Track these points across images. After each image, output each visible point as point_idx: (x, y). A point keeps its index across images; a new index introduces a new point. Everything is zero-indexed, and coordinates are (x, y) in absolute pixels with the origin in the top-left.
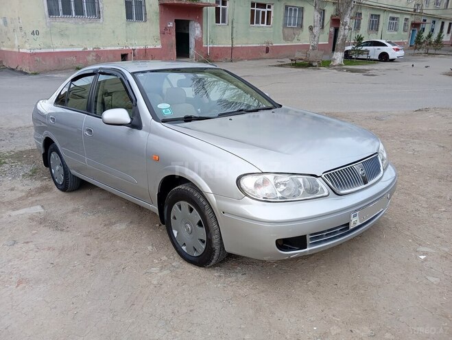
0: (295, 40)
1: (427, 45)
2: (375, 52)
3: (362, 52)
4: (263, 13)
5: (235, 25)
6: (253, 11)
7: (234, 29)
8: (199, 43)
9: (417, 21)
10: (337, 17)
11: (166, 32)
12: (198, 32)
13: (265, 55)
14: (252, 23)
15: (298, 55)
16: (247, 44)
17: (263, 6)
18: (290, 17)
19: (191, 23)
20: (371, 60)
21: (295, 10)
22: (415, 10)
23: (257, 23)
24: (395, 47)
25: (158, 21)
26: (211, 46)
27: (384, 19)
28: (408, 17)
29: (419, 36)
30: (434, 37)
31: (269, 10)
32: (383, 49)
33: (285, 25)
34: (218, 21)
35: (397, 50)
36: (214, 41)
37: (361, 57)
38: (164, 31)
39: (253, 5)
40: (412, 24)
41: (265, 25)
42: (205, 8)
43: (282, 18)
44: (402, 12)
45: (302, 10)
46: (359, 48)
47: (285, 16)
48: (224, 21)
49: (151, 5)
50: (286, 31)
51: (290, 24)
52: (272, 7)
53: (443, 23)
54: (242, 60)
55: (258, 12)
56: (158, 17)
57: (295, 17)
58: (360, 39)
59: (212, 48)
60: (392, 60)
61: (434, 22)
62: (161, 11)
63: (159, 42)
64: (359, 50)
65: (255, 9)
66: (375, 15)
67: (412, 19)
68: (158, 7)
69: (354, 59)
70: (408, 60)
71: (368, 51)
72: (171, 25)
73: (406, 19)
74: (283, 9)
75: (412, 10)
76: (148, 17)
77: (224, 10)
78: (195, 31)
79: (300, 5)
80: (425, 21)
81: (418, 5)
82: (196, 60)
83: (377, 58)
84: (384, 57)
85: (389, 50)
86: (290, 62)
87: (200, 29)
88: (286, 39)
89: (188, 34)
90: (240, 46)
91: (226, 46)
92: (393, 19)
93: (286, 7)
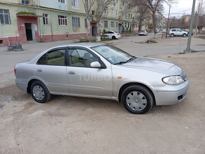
0: (78, 31)
1: (127, 32)
2: (110, 36)
3: (106, 36)
4: (64, 20)
5: (52, 25)
6: (59, 19)
7: (52, 27)
8: (37, 33)
9: (120, 23)
10: (93, 22)
11: (21, 29)
12: (36, 28)
13: (66, 38)
14: (59, 24)
15: (82, 38)
16: (58, 33)
17: (63, 17)
18: (75, 22)
19: (32, 25)
20: (110, 39)
21: (76, 19)
22: (119, 19)
23: (62, 24)
24: (117, 34)
25: (17, 24)
26: (43, 35)
27: (109, 23)
28: (117, 21)
29: (123, 29)
30: (129, 29)
31: (66, 19)
32: (113, 35)
33: (73, 25)
34: (44, 24)
35: (118, 35)
36: (44, 32)
37: (106, 38)
38: (20, 29)
39: (59, 16)
40: (119, 24)
41: (65, 25)
42: (38, 18)
43: (72, 22)
44: (115, 20)
45: (79, 19)
46: (105, 34)
47: (73, 22)
48: (47, 24)
49: (13, 17)
50: (74, 28)
51: (75, 25)
52: (67, 17)
53: (129, 23)
54: (57, 40)
55: (61, 20)
56: (17, 22)
57: (77, 22)
58: (104, 31)
59: (43, 36)
60: (117, 39)
61: (126, 23)
62: (18, 19)
63: (18, 34)
64: (105, 35)
65: (60, 18)
66: (106, 21)
67: (118, 22)
68: (16, 17)
69: (103, 39)
70: (122, 39)
71: (108, 35)
72: (23, 25)
73: (117, 22)
74: (71, 19)
75: (118, 19)
76: (12, 22)
77: (47, 19)
78: (34, 28)
79: (78, 17)
80: (123, 23)
81: (120, 17)
82: (36, 41)
83: (111, 38)
84: (114, 38)
85: (115, 35)
86: (79, 41)
87: (37, 27)
88: (74, 31)
89: (31, 30)
90: (55, 34)
91: (49, 34)
92: (112, 22)
93: (73, 18)
